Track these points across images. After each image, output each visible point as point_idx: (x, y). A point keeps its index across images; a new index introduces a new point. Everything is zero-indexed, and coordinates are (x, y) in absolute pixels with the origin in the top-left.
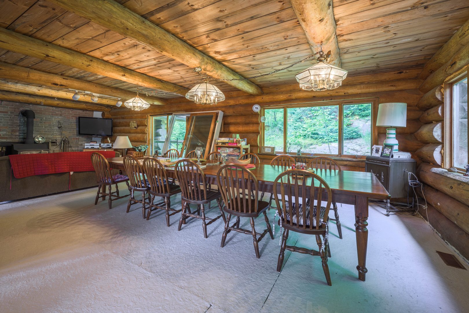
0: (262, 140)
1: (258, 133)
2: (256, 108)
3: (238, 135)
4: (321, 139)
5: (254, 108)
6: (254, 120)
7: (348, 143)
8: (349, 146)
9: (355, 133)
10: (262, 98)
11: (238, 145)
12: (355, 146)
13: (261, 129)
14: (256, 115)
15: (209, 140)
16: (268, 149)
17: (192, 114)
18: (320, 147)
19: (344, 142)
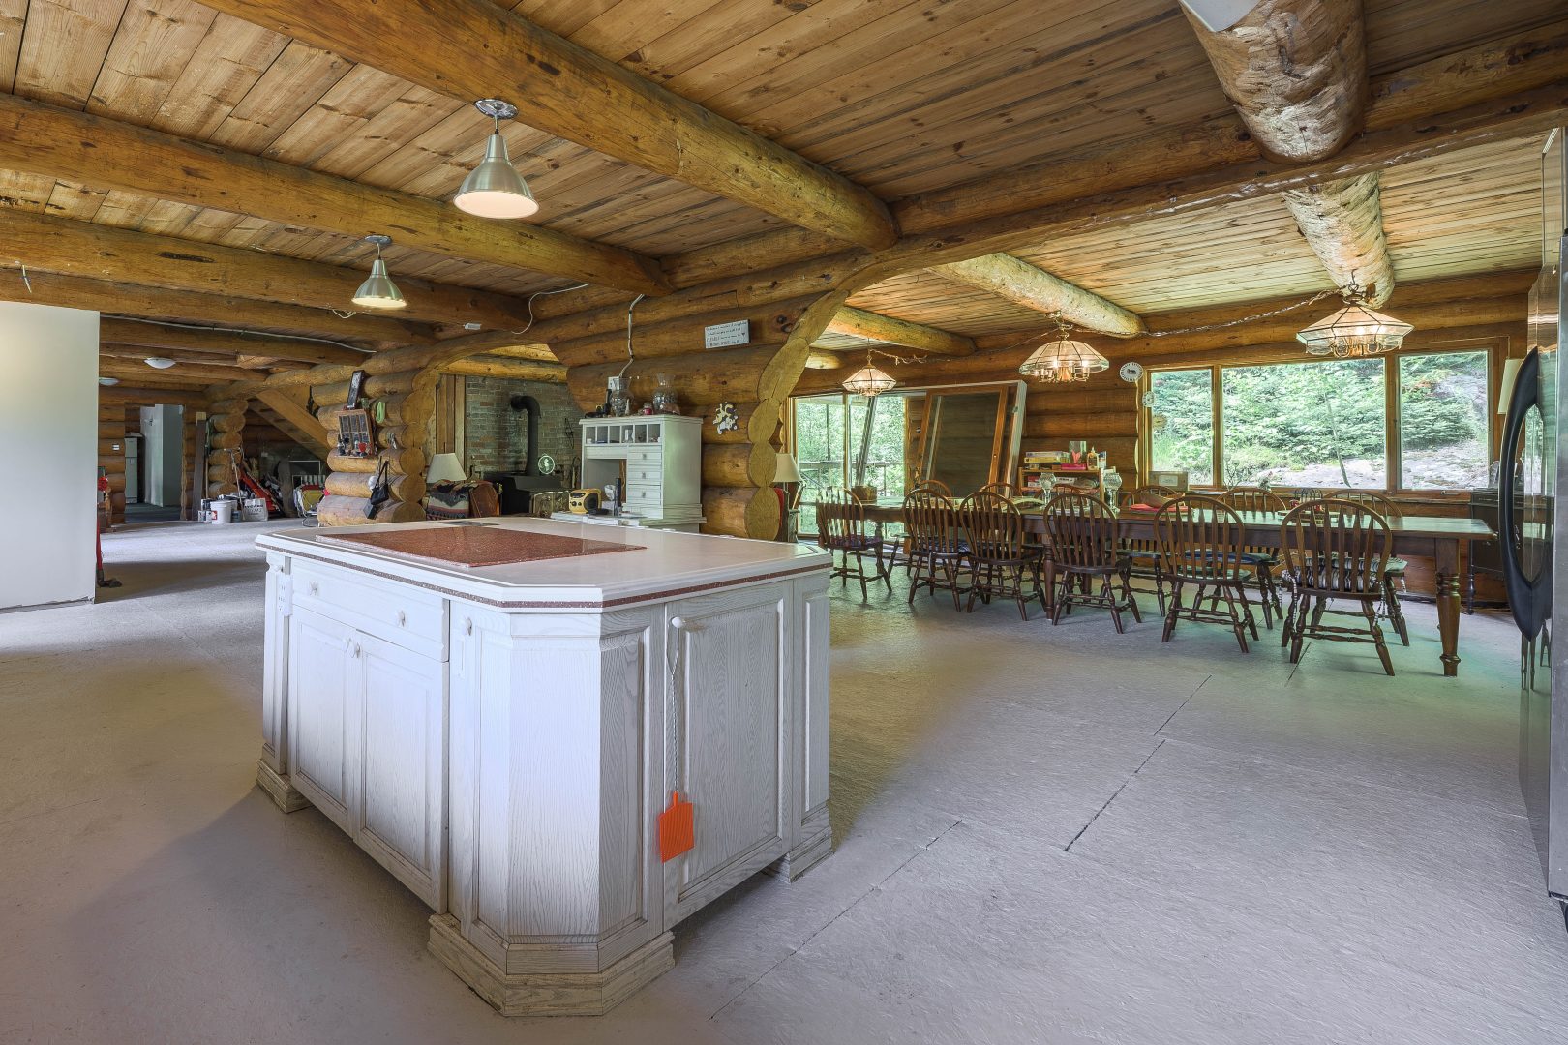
0: (1146, 455)
1: (1133, 436)
2: (1129, 371)
3: (1083, 445)
4: (1302, 446)
5: (1126, 370)
6: (1122, 401)
7: (1415, 459)
8: (1418, 468)
9: (1444, 423)
10: (1148, 345)
11: (1089, 468)
12: (1447, 470)
13: (1141, 425)
14: (1129, 388)
15: (995, 458)
16: (1168, 478)
17: (929, 392)
18: (1300, 474)
19: (1404, 455)
